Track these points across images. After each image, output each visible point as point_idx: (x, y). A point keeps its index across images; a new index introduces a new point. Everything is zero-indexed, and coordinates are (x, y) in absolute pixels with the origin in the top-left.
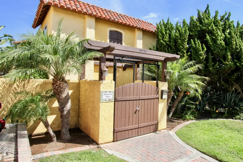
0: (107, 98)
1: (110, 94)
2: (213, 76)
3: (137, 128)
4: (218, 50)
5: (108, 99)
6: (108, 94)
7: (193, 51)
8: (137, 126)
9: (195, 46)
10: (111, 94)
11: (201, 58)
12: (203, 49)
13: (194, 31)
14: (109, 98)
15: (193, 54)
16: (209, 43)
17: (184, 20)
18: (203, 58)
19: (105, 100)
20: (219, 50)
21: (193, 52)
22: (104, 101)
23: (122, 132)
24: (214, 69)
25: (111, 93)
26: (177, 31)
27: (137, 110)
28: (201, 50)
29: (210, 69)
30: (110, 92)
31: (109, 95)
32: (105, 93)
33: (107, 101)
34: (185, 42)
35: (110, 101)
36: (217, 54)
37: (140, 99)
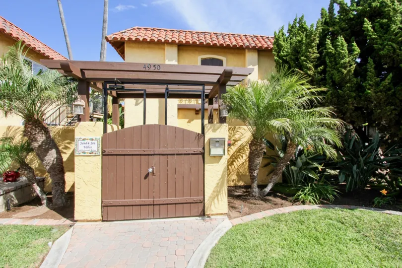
0: (86, 149)
1: (92, 143)
2: (381, 109)
3: (151, 205)
4: (392, 47)
5: (88, 151)
6: (88, 144)
7: (330, 62)
8: (149, 200)
9: (336, 49)
10: (95, 144)
11: (345, 72)
12: (351, 51)
13: (338, 23)
14: (91, 149)
15: (330, 68)
16: (370, 36)
17: (322, 9)
18: (349, 71)
19: (83, 152)
20: (394, 45)
21: (329, 64)
22: (82, 154)
23: (117, 207)
24: (381, 91)
25: (93, 141)
26: (300, 31)
27: (149, 173)
28: (345, 56)
29: (368, 93)
30: (92, 139)
31: (90, 145)
32: (83, 142)
33: (86, 154)
34: (312, 48)
35: (92, 154)
36: (390, 57)
37: (155, 153)
